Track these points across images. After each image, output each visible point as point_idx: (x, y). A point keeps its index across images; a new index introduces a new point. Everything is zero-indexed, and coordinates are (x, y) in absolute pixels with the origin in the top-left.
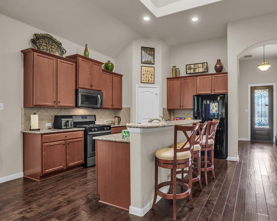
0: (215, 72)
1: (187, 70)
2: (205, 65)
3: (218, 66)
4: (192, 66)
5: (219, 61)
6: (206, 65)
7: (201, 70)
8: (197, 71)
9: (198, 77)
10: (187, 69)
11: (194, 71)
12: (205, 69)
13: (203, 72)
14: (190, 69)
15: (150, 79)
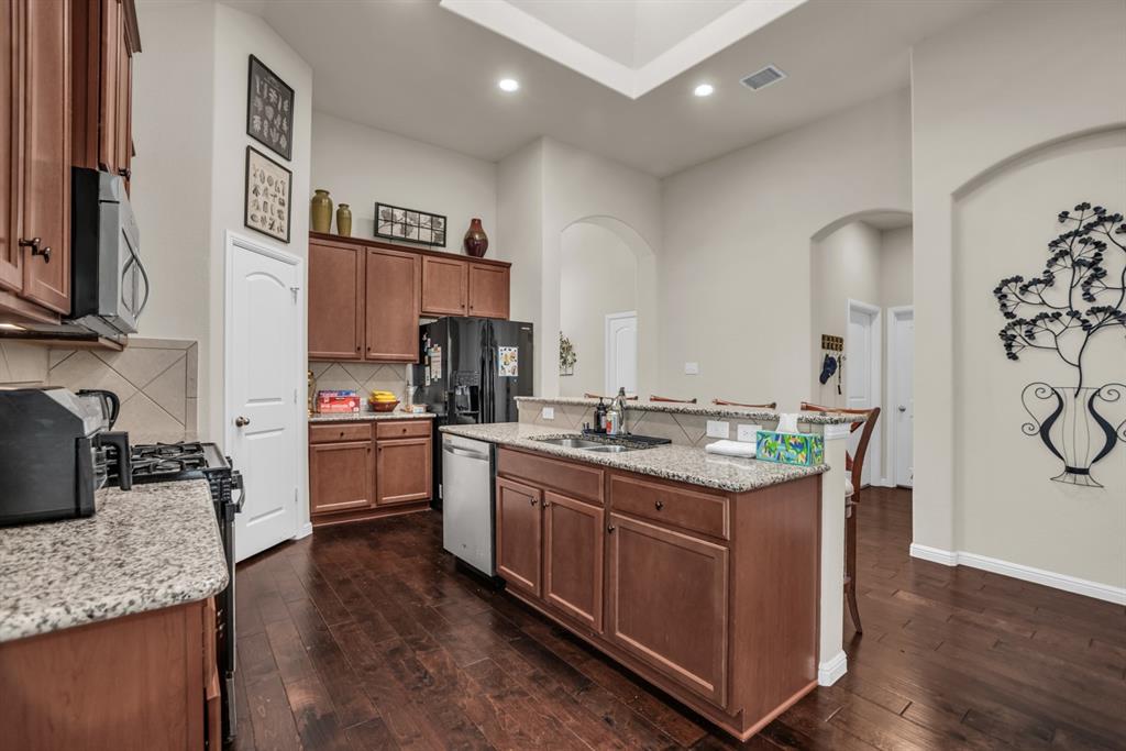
0: (464, 254)
1: (381, 223)
2: (440, 223)
3: (477, 237)
4: (399, 214)
5: (476, 224)
6: (442, 226)
7: (426, 235)
8: (413, 235)
9: (426, 258)
10: (381, 217)
11: (405, 231)
12: (437, 236)
13: (431, 244)
14: (392, 221)
15: (276, 217)
